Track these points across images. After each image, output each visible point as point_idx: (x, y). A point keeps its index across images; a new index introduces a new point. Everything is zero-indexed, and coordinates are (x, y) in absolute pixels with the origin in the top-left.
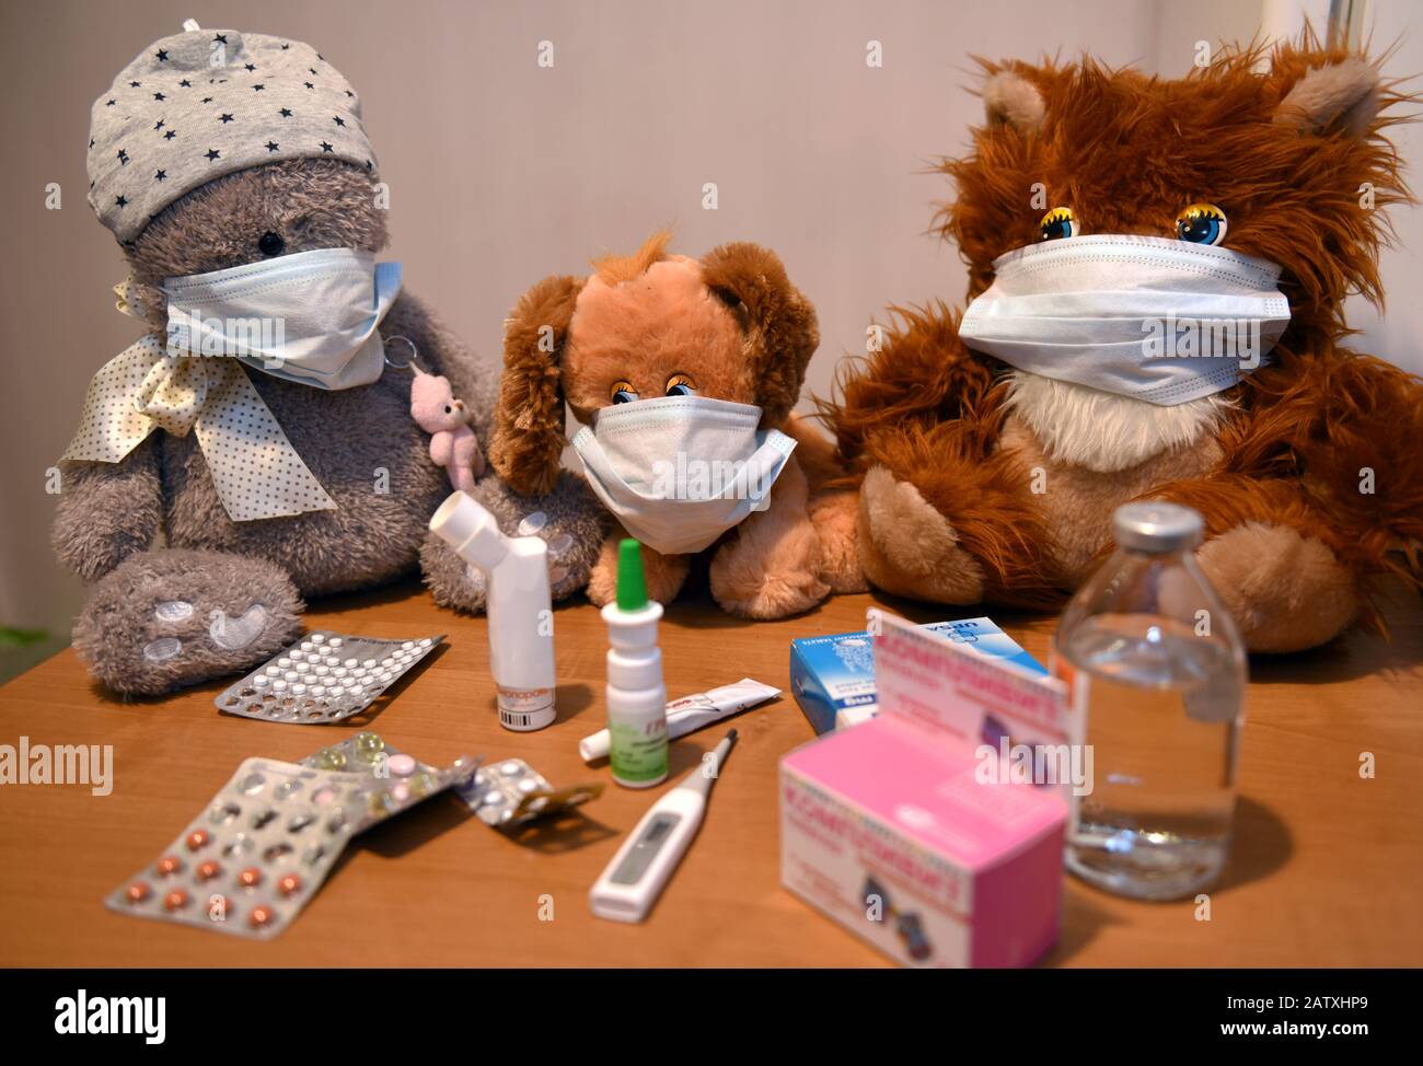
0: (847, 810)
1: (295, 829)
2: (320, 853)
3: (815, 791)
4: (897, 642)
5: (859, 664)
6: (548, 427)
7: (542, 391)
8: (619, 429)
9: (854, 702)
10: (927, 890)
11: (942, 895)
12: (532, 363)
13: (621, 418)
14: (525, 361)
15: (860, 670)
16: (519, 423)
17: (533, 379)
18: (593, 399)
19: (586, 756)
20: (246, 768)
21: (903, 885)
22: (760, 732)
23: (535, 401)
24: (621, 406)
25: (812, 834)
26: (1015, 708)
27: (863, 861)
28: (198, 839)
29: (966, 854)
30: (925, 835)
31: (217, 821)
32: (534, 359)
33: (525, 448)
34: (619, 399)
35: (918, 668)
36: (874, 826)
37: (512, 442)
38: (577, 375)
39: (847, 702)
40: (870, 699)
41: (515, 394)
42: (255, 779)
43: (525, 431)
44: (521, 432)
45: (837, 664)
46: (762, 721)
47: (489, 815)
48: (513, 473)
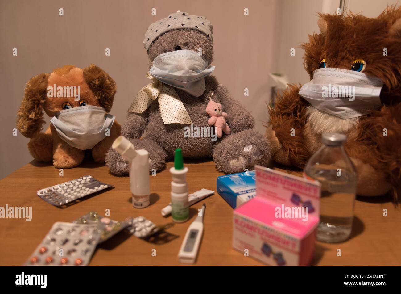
0: (257, 224)
1: (76, 244)
2: (87, 251)
3: (245, 219)
4: (264, 175)
5: (239, 182)
6: (40, 118)
7: (39, 107)
8: (68, 116)
9: (242, 193)
10: (286, 246)
11: (290, 247)
12: (36, 99)
13: (68, 113)
14: (33, 98)
15: (240, 184)
16: (30, 116)
17: (36, 103)
18: (57, 109)
19: (163, 214)
20: (56, 225)
21: (276, 245)
22: (212, 203)
23: (36, 110)
24: (66, 110)
25: (244, 232)
26: (303, 191)
27: (262, 239)
28: (43, 250)
29: (297, 235)
30: (283, 229)
31: (48, 243)
32: (36, 98)
33: (32, 124)
34: (65, 108)
35: (271, 182)
36: (266, 228)
37: (28, 121)
38: (51, 102)
39: (240, 193)
40: (246, 192)
41: (30, 108)
42: (59, 229)
43: (32, 119)
44: (31, 119)
45: (232, 183)
46: (211, 201)
47: (138, 234)
48: (27, 131)
